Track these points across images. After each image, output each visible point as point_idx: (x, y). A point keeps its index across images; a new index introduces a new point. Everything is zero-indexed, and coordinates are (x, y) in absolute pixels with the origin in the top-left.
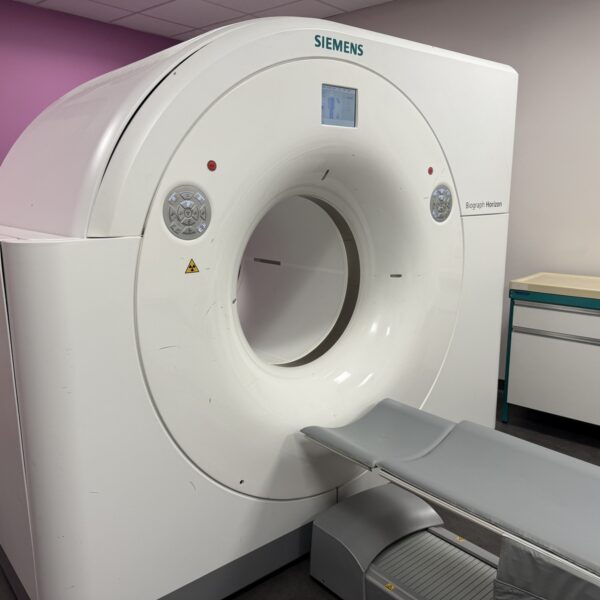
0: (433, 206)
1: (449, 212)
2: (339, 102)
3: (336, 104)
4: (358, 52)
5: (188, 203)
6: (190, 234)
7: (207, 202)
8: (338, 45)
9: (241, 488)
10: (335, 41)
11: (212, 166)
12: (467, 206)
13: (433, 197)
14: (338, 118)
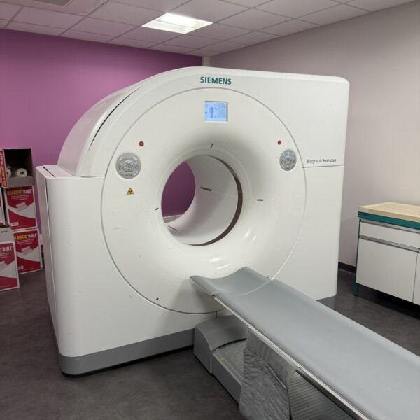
0: (282, 162)
1: (294, 166)
2: (216, 109)
3: (215, 110)
4: (228, 82)
5: (129, 162)
6: (129, 176)
7: (139, 161)
8: (215, 81)
9: (156, 302)
10: (213, 79)
11: (141, 144)
12: (308, 161)
13: (282, 157)
14: (216, 117)
